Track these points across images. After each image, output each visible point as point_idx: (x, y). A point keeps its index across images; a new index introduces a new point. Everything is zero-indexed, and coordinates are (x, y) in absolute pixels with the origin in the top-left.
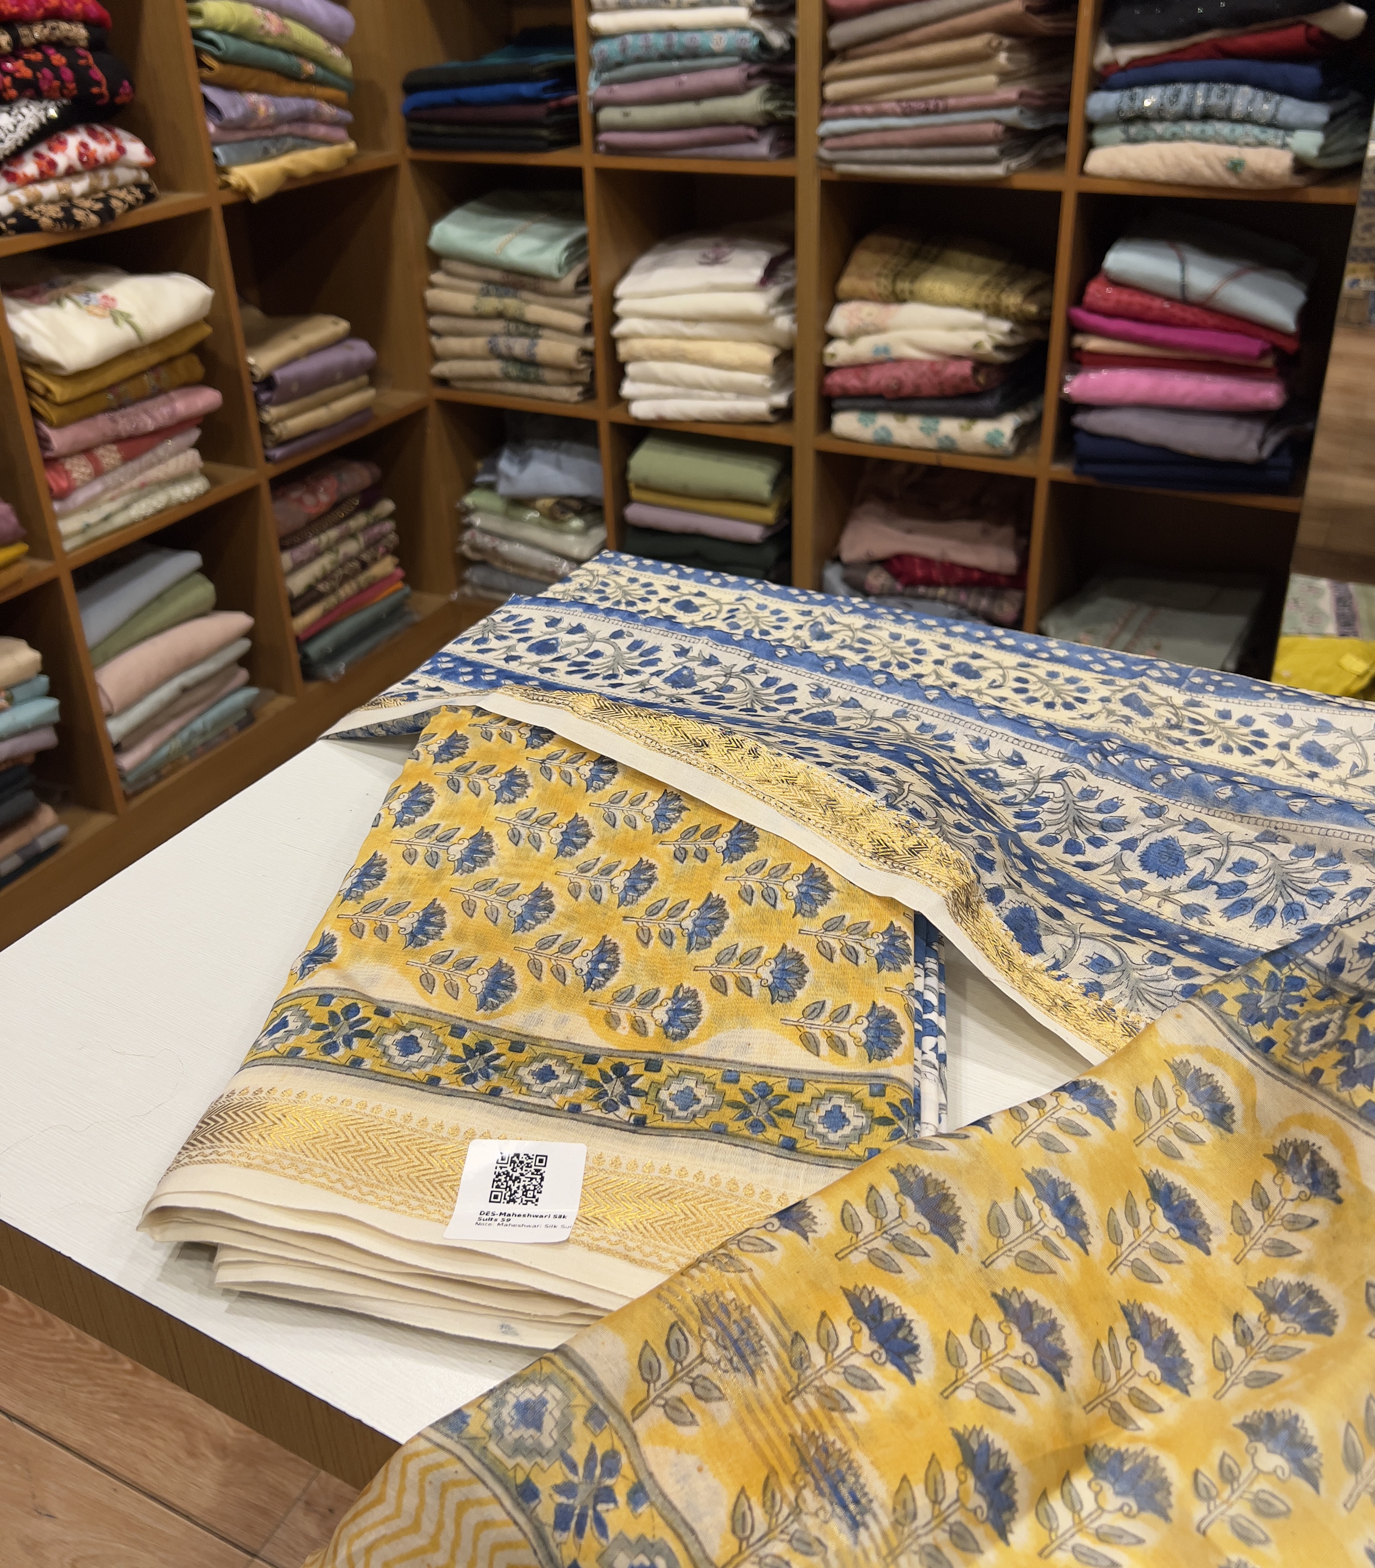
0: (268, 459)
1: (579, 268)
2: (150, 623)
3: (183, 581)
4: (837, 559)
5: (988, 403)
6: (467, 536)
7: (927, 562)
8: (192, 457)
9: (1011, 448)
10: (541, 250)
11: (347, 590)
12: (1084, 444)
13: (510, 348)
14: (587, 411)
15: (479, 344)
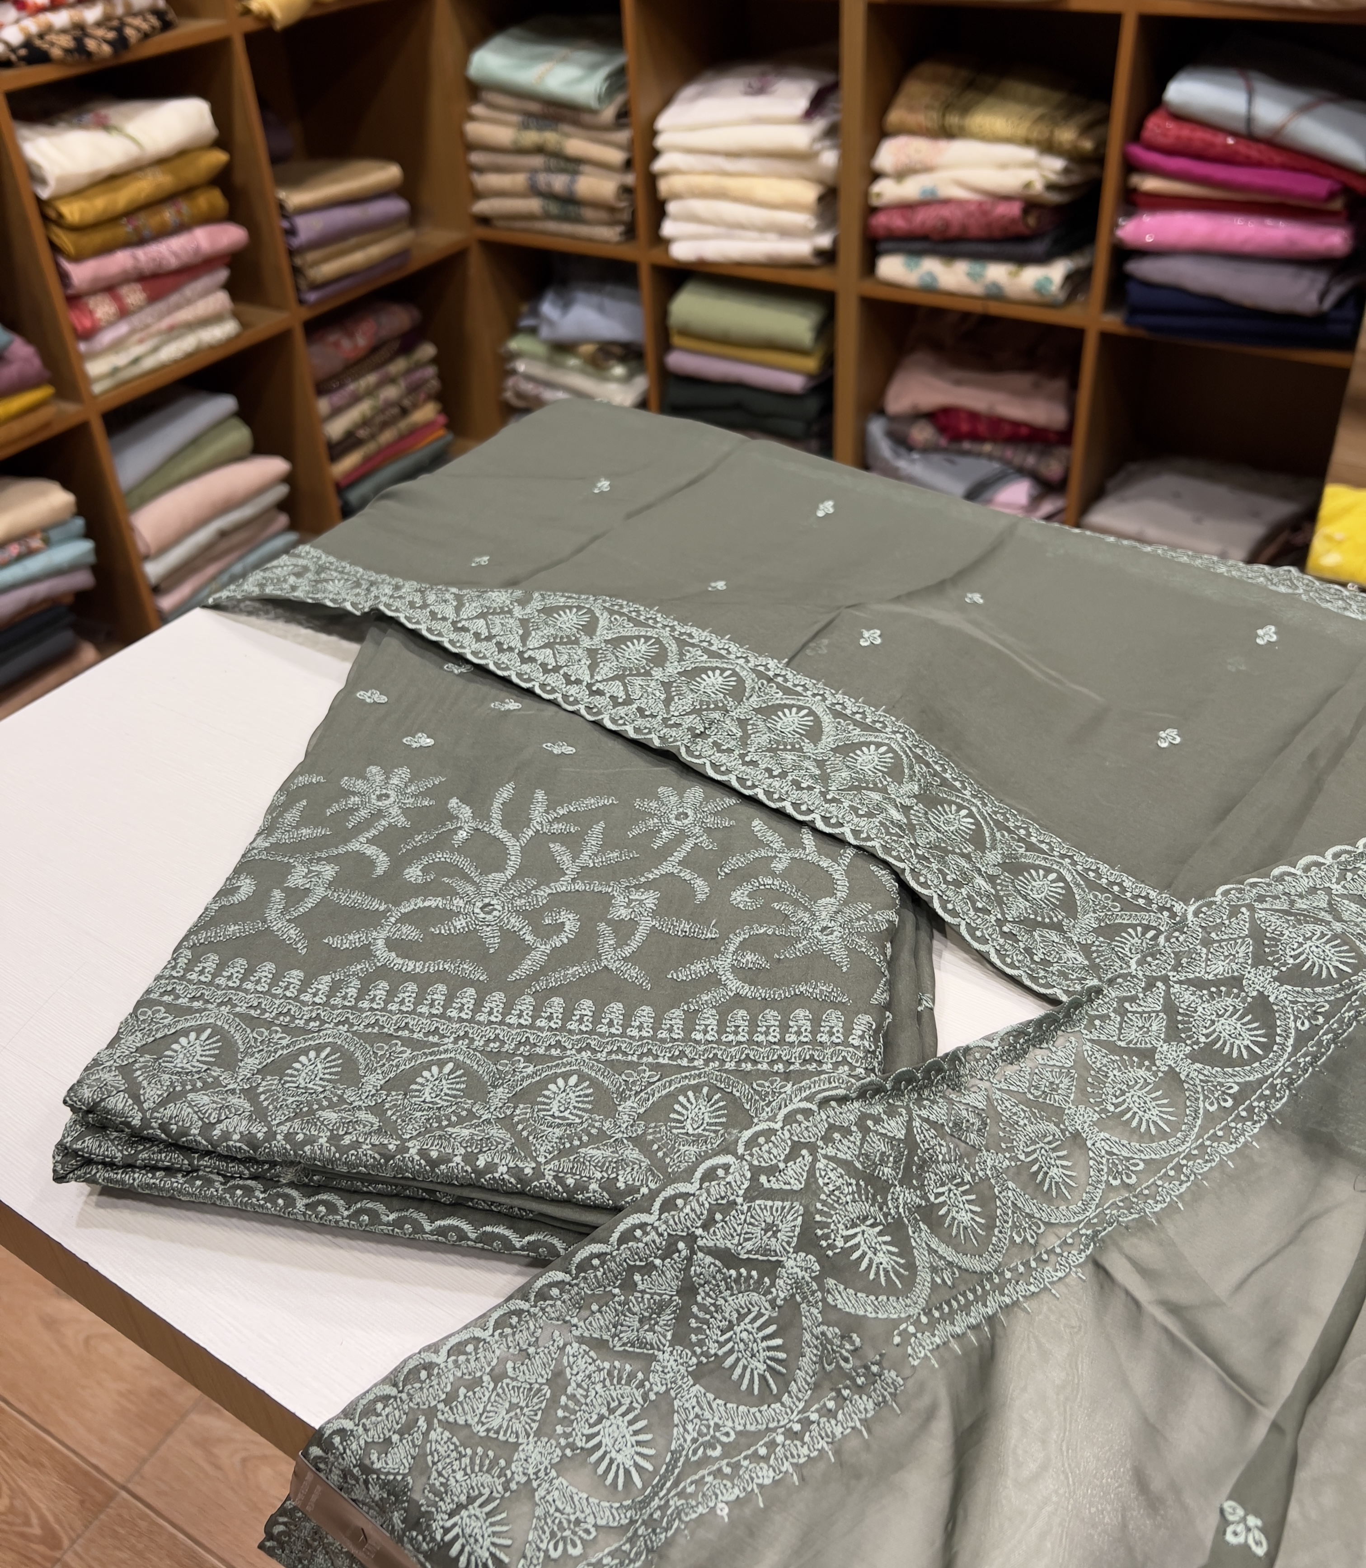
0: (301, 302)
1: (620, 99)
2: (186, 467)
3: (218, 425)
4: (881, 411)
5: (1038, 248)
6: (511, 382)
7: (973, 416)
8: (220, 300)
9: (1062, 296)
10: (579, 80)
11: (387, 436)
12: (1135, 293)
13: (549, 185)
14: (627, 252)
15: (519, 180)
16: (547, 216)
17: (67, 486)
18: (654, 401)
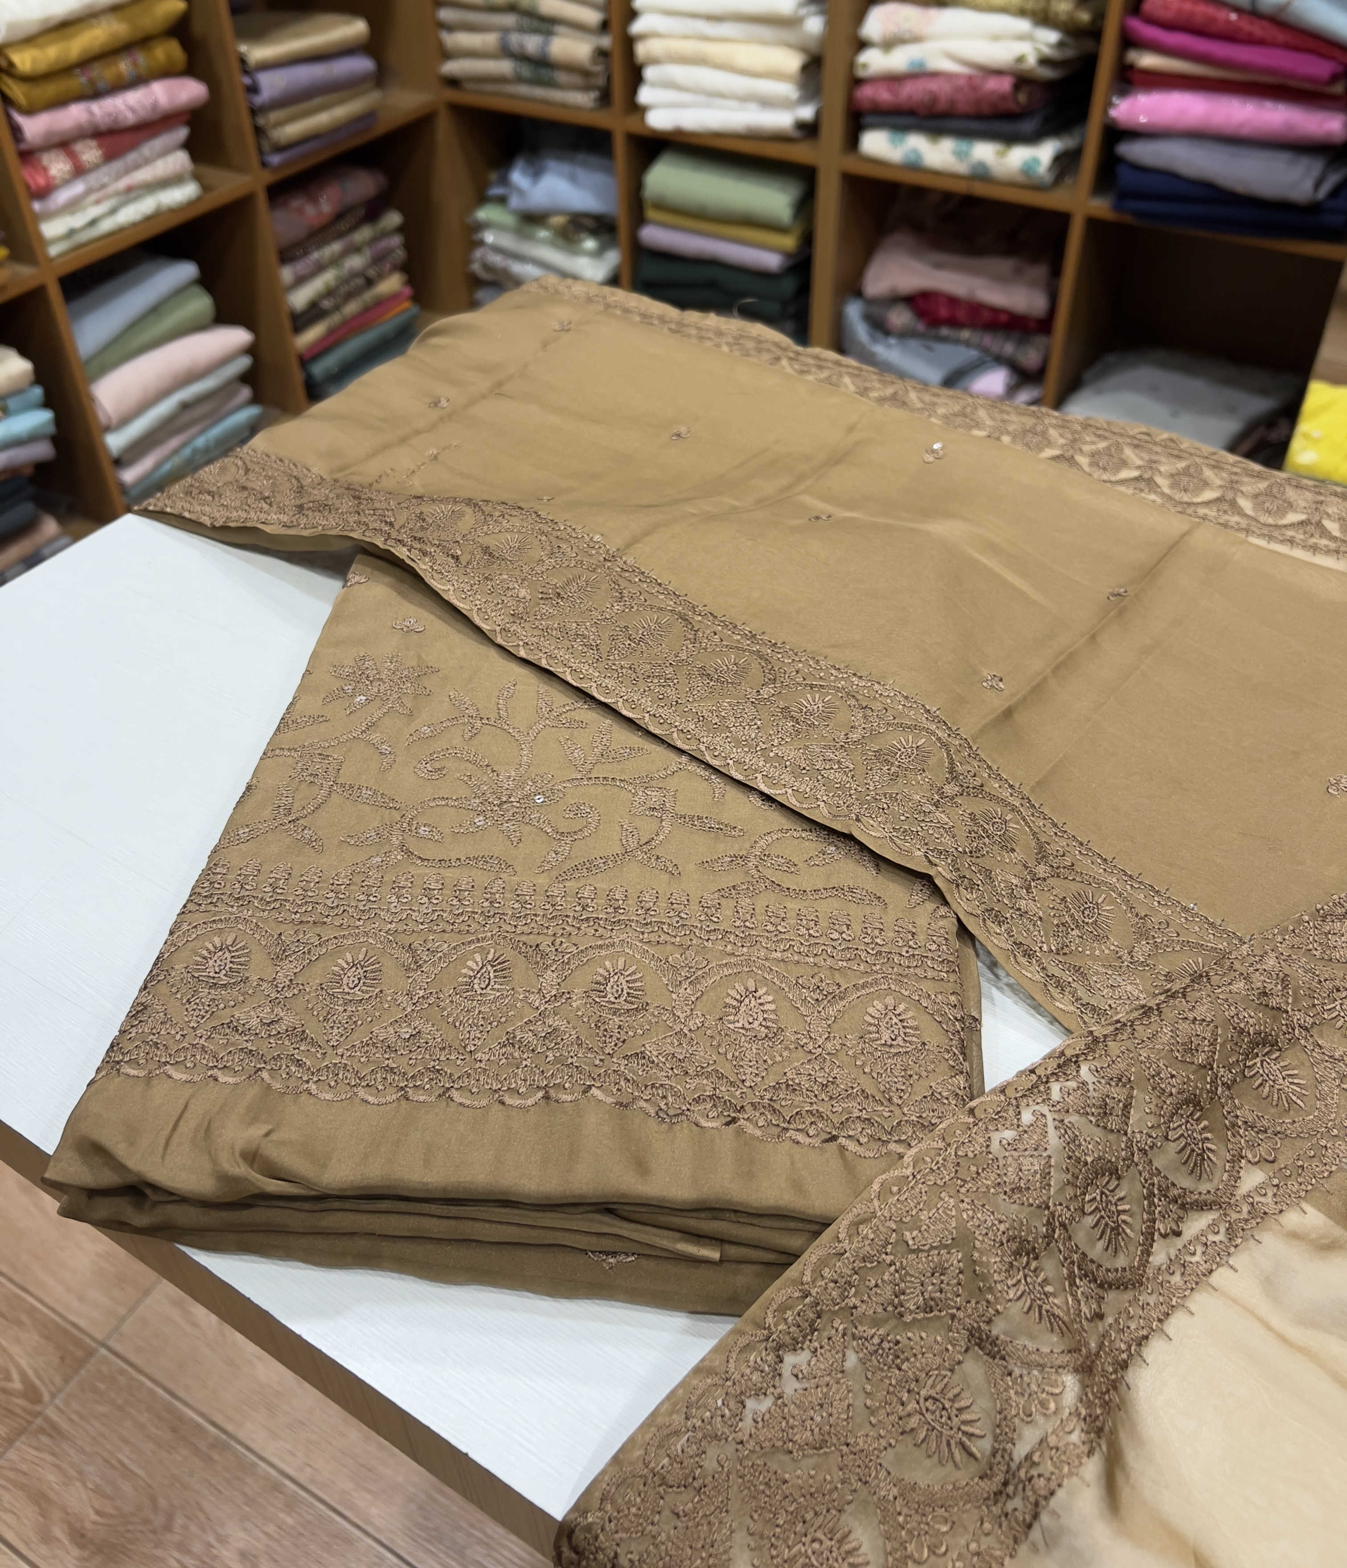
0: (264, 165)
2: (145, 336)
3: (178, 293)
4: (858, 293)
5: (1027, 126)
6: (478, 253)
7: (953, 301)
8: (180, 160)
9: (1048, 178)
11: (352, 308)
12: (1124, 176)
13: (522, 46)
14: (602, 120)
15: (490, 40)
16: (519, 79)
17: (24, 353)
18: (625, 277)
